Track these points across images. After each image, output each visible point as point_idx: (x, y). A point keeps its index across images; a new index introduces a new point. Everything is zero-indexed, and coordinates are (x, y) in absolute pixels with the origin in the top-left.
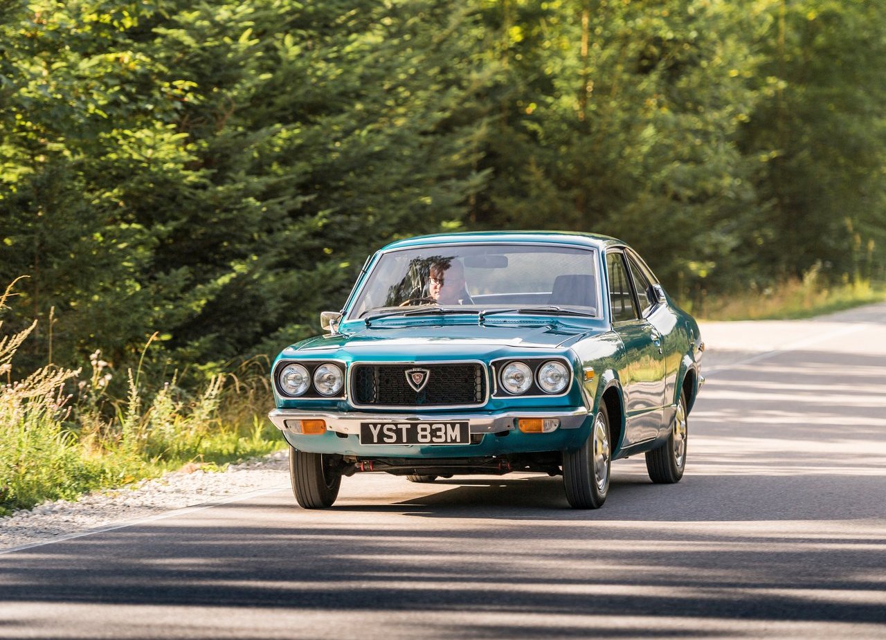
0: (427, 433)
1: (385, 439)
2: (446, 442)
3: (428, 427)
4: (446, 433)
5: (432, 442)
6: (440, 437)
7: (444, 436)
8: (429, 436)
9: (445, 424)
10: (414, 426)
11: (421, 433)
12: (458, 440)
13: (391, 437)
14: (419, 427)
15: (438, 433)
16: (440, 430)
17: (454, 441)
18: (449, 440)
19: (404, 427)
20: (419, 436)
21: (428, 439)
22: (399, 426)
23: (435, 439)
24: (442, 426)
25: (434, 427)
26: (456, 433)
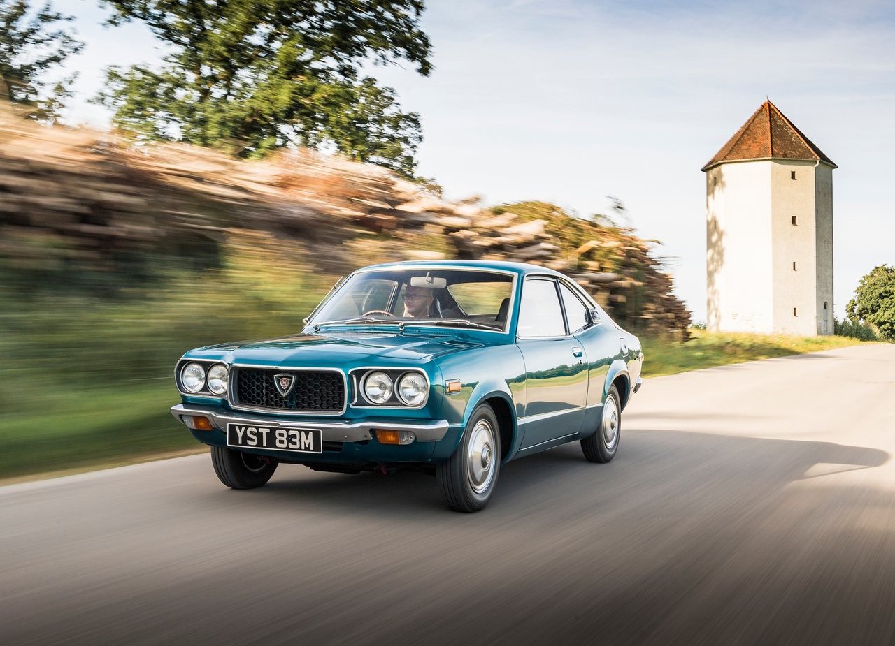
0: (284, 439)
1: (248, 441)
2: (300, 449)
3: (284, 432)
4: (300, 440)
5: (288, 447)
6: (295, 443)
7: (298, 443)
8: (286, 442)
9: (300, 431)
10: (273, 430)
11: (279, 438)
12: (311, 448)
13: (253, 440)
14: (278, 432)
15: (294, 440)
16: (295, 436)
17: (307, 449)
18: (303, 448)
19: (264, 431)
20: (277, 441)
21: (285, 445)
22: (260, 430)
23: (290, 446)
24: (297, 433)
25: (291, 433)
26: (308, 441)
